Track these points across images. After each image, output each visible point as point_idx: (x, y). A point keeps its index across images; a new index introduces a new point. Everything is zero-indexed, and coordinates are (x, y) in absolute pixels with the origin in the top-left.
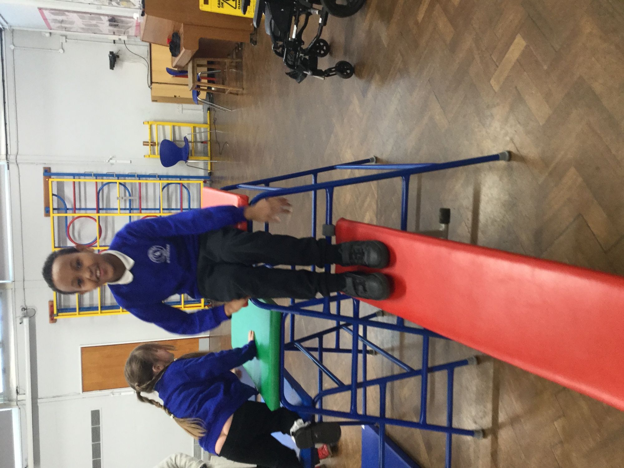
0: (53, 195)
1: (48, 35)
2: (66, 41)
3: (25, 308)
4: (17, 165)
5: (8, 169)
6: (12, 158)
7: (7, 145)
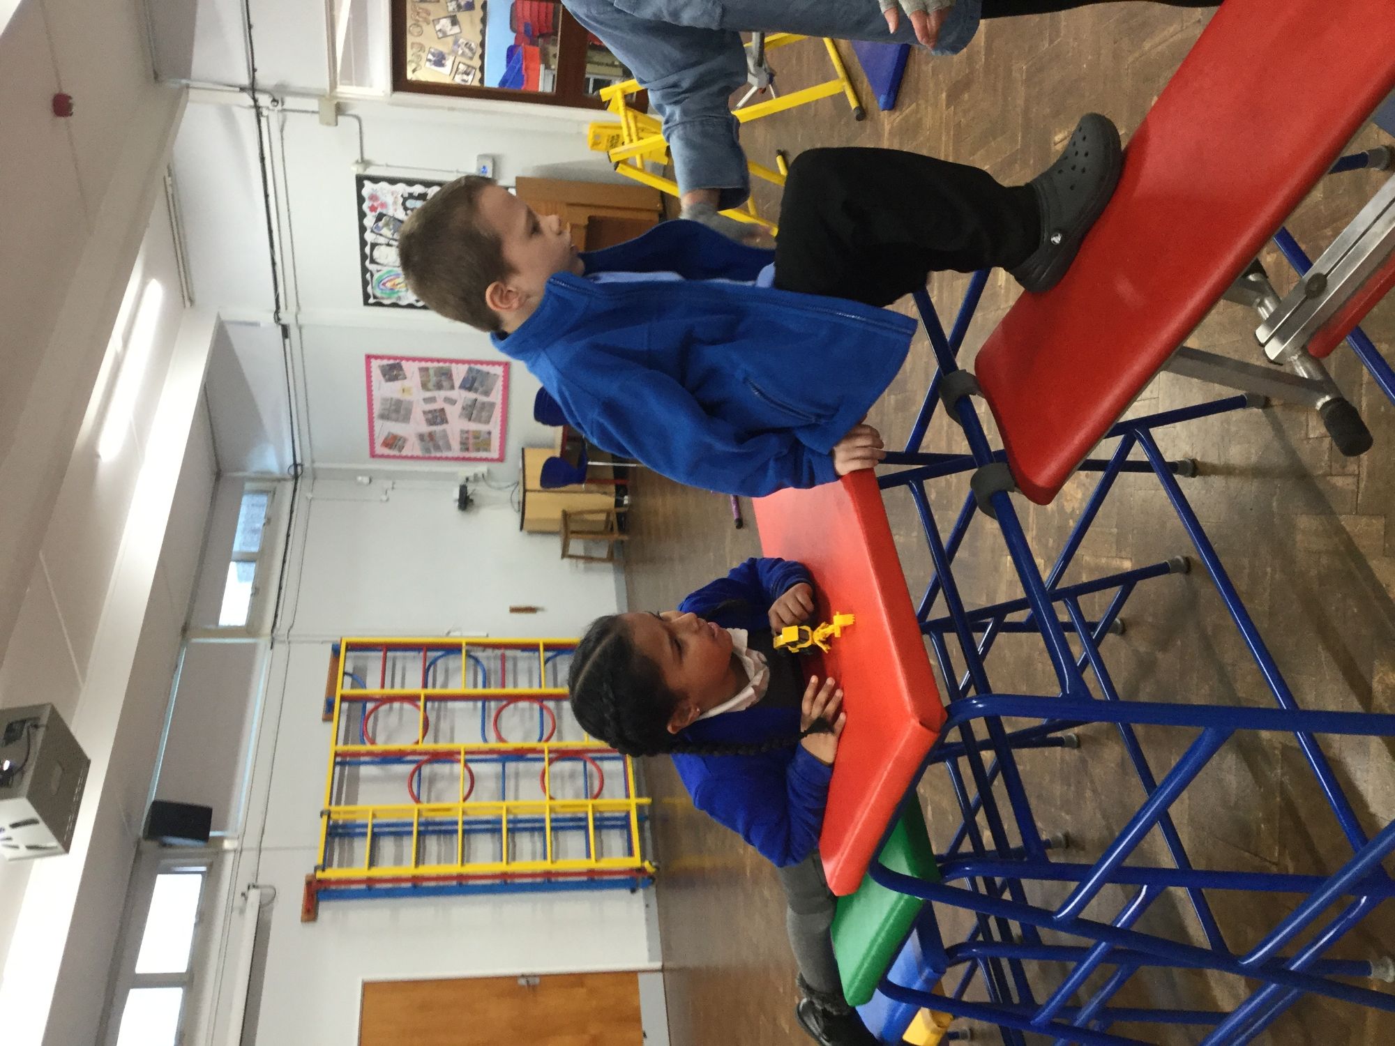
0: (345, 674)
1: (366, 480)
2: (393, 488)
3: (256, 885)
4: (289, 643)
5: (272, 648)
6: (281, 632)
7: (276, 616)
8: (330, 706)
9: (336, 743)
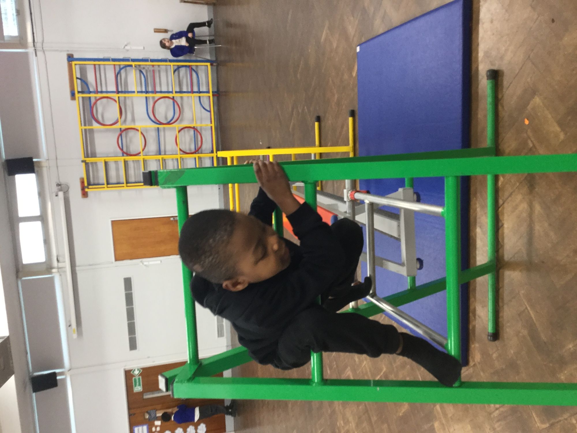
0: (77, 78)
3: (60, 184)
4: (44, 52)
5: (36, 55)
6: (38, 45)
7: (33, 33)
8: (73, 95)
9: (81, 126)
